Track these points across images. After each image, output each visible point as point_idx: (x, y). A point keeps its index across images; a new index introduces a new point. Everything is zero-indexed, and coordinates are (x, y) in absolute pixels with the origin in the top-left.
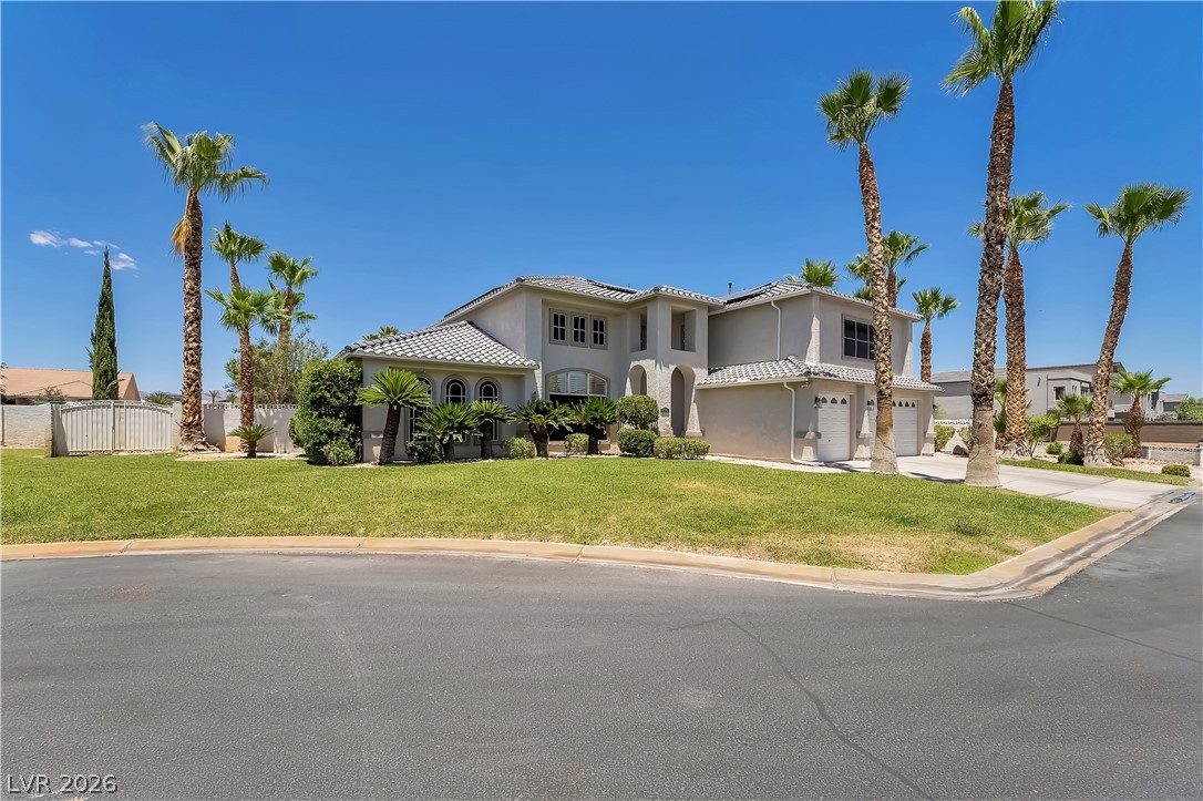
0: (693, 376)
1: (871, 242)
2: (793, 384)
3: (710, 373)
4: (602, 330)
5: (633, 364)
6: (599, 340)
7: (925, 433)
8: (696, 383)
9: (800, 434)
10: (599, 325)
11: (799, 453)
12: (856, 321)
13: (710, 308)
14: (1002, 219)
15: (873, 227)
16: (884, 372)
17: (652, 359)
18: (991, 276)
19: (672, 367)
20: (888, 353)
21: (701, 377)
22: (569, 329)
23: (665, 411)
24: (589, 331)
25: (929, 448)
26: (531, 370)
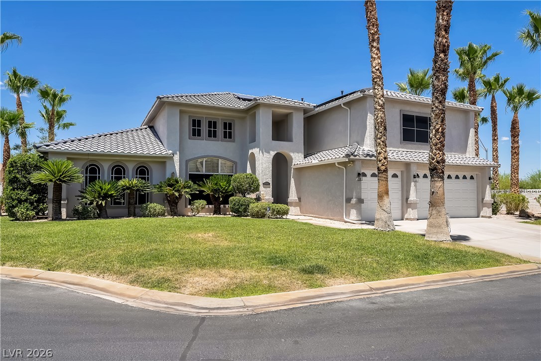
0: (292, 159)
1: (372, 57)
2: (344, 164)
3: (305, 157)
4: (230, 128)
5: (250, 151)
6: (228, 135)
7: (483, 199)
8: (293, 164)
9: (348, 200)
10: (228, 126)
11: (348, 215)
12: (415, 115)
13: (305, 111)
14: (444, 33)
15: (372, 46)
16: (380, 153)
17: (258, 148)
18: (437, 78)
19: (273, 153)
20: (382, 139)
21: (298, 159)
22: (204, 129)
23: (266, 184)
24: (220, 130)
25: (487, 211)
26: (171, 158)
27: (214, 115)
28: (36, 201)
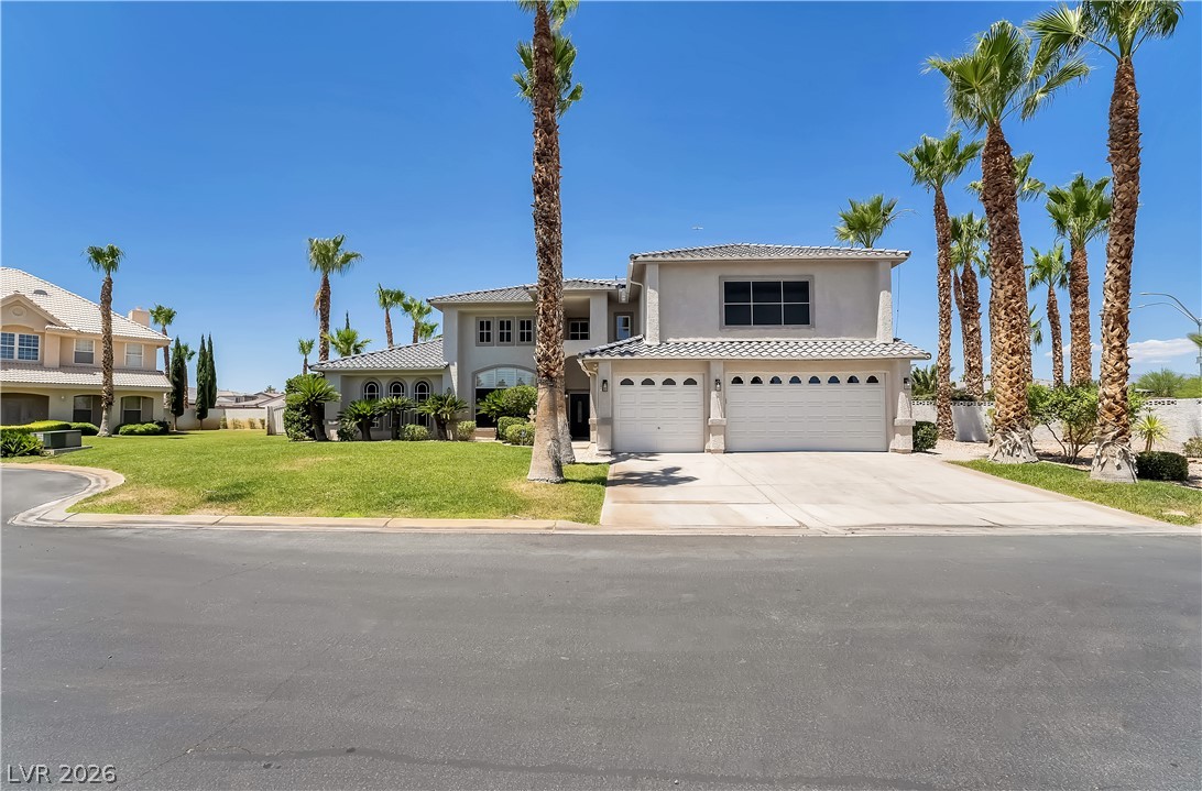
10: (526, 325)
12: (753, 281)
13: (609, 294)
24: (515, 331)
26: (446, 371)
27: (505, 313)
28: (308, 422)
